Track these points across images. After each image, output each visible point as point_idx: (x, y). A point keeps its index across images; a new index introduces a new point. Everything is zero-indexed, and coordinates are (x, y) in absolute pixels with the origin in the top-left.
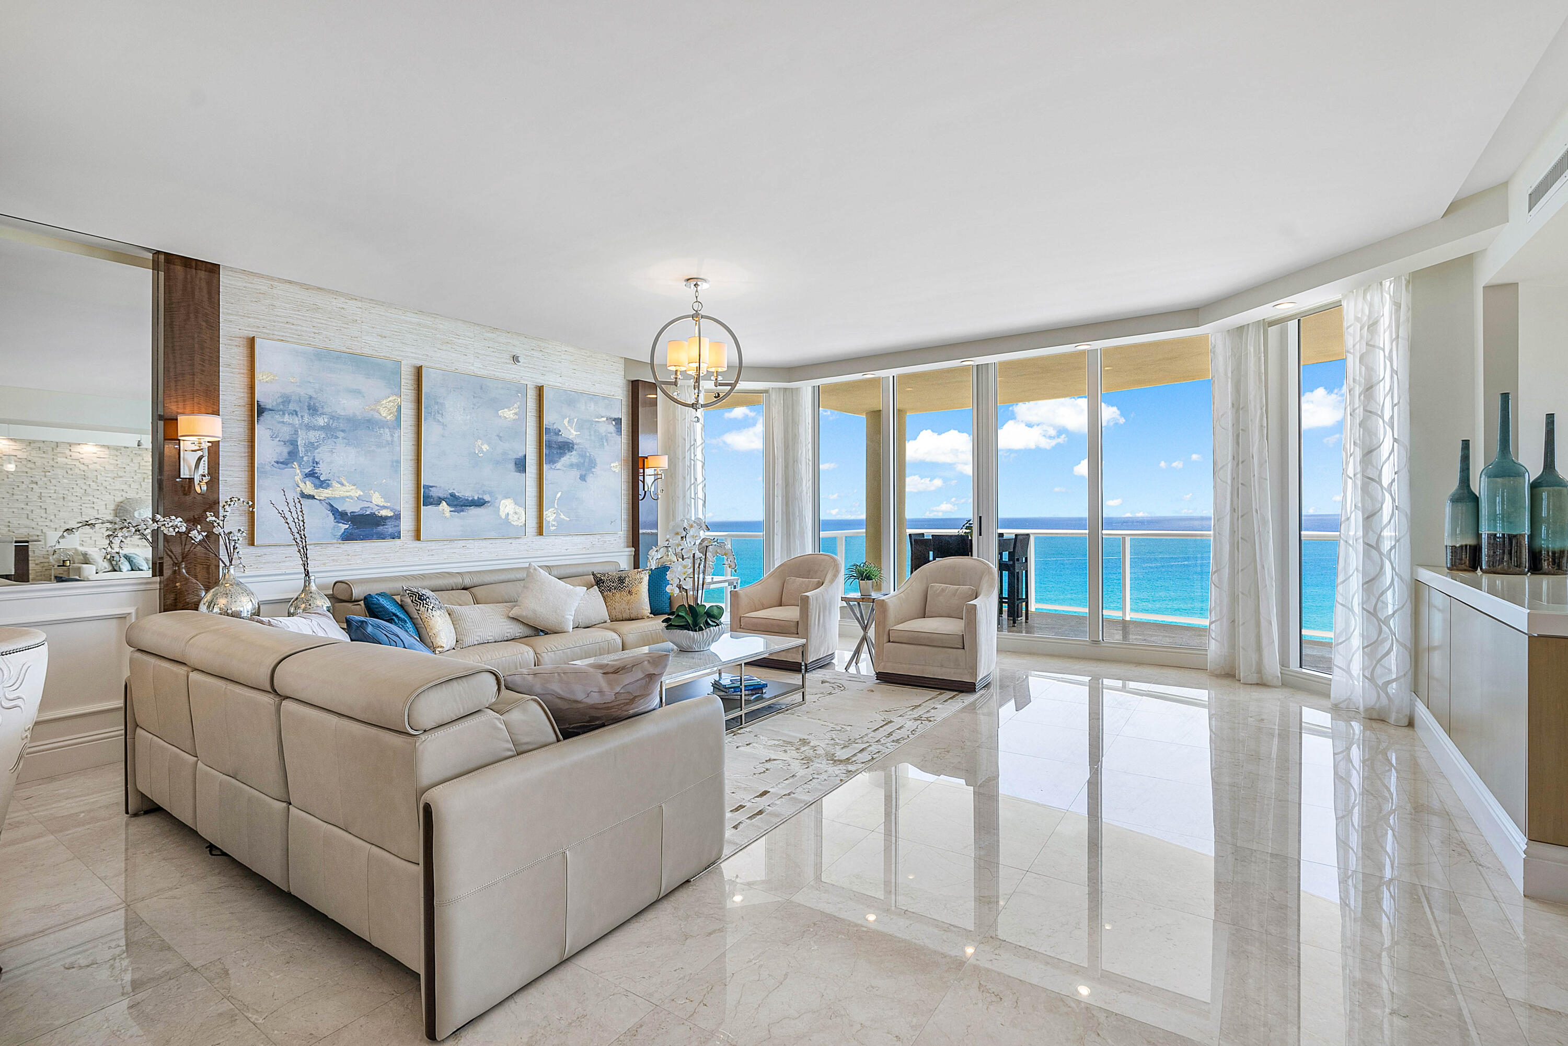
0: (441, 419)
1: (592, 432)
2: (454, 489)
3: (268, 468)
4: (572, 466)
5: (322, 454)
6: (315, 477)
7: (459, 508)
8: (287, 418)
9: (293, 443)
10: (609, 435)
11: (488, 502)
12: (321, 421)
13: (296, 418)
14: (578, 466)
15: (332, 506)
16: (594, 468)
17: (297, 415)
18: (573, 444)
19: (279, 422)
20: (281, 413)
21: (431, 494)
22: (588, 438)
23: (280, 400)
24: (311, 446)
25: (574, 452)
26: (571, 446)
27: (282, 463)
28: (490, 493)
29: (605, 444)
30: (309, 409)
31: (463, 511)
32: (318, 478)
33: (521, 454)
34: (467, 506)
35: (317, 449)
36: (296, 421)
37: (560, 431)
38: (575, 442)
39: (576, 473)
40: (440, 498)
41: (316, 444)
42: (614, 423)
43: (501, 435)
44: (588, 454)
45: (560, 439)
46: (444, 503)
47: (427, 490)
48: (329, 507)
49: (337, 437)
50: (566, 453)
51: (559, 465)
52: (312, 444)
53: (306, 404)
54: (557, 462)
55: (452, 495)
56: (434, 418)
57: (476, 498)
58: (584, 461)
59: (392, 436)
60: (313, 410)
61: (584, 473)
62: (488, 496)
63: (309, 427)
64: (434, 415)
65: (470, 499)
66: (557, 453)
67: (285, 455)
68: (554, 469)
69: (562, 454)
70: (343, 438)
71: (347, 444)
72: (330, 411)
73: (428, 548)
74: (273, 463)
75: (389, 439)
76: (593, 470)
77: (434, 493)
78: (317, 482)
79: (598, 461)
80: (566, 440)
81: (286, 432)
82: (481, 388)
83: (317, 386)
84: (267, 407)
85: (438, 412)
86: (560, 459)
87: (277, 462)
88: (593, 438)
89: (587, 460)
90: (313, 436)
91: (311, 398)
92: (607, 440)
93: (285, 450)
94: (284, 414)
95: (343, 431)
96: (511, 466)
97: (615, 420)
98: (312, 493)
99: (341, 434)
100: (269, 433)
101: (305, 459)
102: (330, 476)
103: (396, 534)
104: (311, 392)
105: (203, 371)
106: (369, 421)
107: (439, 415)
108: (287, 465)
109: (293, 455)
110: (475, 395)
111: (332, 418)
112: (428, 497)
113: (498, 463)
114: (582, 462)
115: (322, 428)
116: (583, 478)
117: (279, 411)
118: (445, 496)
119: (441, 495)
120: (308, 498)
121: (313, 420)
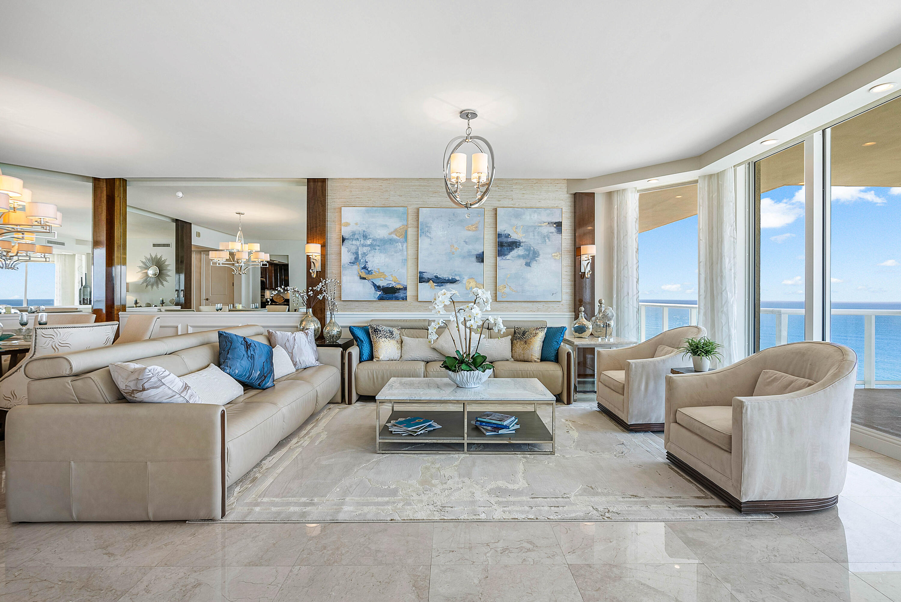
0: (429, 235)
1: (536, 234)
2: (437, 274)
3: (346, 265)
4: (519, 256)
5: (369, 258)
6: (365, 269)
7: (440, 284)
8: (354, 242)
9: (357, 253)
10: (550, 234)
11: (458, 281)
12: (369, 242)
13: (358, 242)
14: (524, 257)
15: (373, 283)
16: (537, 257)
17: (358, 240)
18: (520, 243)
19: (351, 244)
20: (352, 240)
21: (424, 276)
22: (533, 237)
23: (351, 234)
24: (364, 254)
25: (521, 248)
26: (518, 244)
27: (352, 263)
28: (459, 275)
29: (547, 240)
30: (363, 237)
31: (442, 286)
32: (367, 269)
33: (480, 251)
34: (445, 283)
35: (367, 255)
36: (358, 243)
37: (509, 235)
38: (521, 241)
39: (523, 262)
40: (429, 278)
41: (366, 253)
42: (555, 225)
43: (467, 241)
44: (532, 248)
45: (509, 240)
46: (431, 281)
47: (421, 274)
48: (372, 283)
49: (376, 249)
50: (514, 249)
51: (508, 257)
52: (365, 253)
53: (362, 235)
54: (507, 254)
55: (436, 277)
56: (426, 235)
57: (450, 278)
58: (529, 254)
59: (402, 246)
60: (365, 237)
61: (528, 261)
62: (458, 277)
63: (364, 246)
64: (425, 234)
65: (447, 279)
66: (507, 249)
67: (353, 259)
68: (505, 259)
69: (513, 249)
70: (379, 249)
71: (381, 252)
72: (372, 237)
73: (425, 306)
74: (348, 263)
75: (401, 248)
76: (536, 259)
77: (426, 276)
78: (367, 271)
79: (541, 252)
80: (513, 240)
81: (353, 249)
82: (454, 215)
83: (367, 225)
84: (346, 238)
85: (428, 231)
86: (510, 253)
87: (350, 263)
88: (537, 237)
89: (531, 252)
90: (365, 249)
91: (364, 231)
92: (548, 238)
93: (353, 257)
94: (353, 240)
95: (378, 246)
96: (474, 259)
97: (555, 223)
98: (364, 277)
99: (377, 248)
100: (347, 249)
101: (362, 261)
102: (373, 269)
103: (405, 298)
104: (364, 229)
105: (320, 225)
106: (391, 240)
107: (429, 233)
108: (354, 264)
109: (357, 259)
110: (450, 219)
111: (374, 240)
112: (422, 278)
113: (464, 257)
114: (527, 253)
115: (369, 245)
116: (528, 264)
117: (351, 239)
118: (432, 277)
119: (430, 277)
120: (363, 279)
121: (365, 242)
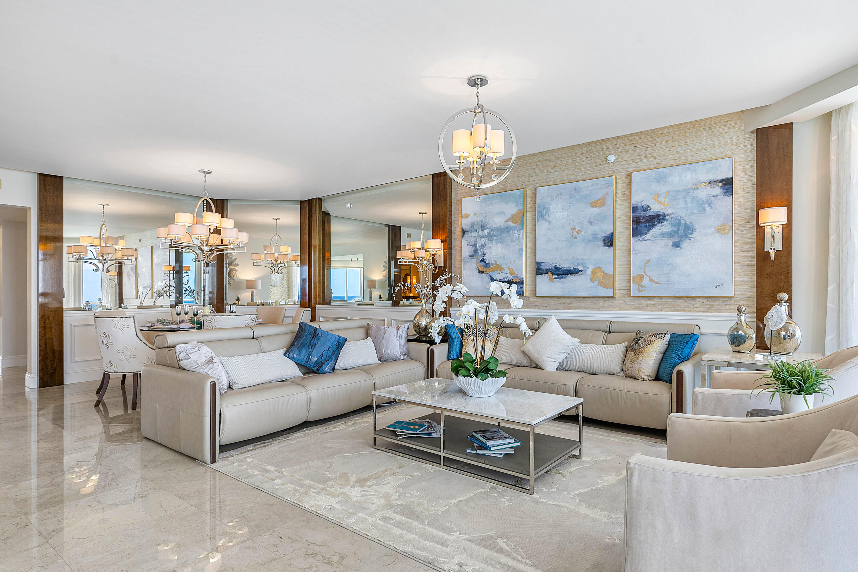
0: (547, 219)
1: (689, 200)
2: (556, 264)
3: (466, 259)
4: (663, 235)
5: (486, 250)
6: (483, 262)
7: (560, 276)
8: (473, 234)
9: (475, 246)
10: (712, 198)
11: (581, 271)
12: (486, 232)
13: (477, 233)
14: (670, 235)
15: (491, 277)
16: (691, 233)
17: (477, 231)
18: (664, 215)
19: (470, 236)
20: (471, 232)
21: (542, 267)
22: (683, 206)
23: (470, 226)
24: (483, 246)
25: (665, 223)
26: (661, 217)
27: (471, 256)
28: (582, 264)
29: (707, 208)
30: (481, 228)
31: (562, 278)
32: (485, 262)
33: (609, 232)
34: (566, 274)
35: (484, 247)
36: (476, 234)
37: (649, 207)
38: (666, 213)
39: (669, 242)
40: (547, 270)
41: (484, 245)
42: (720, 185)
43: (591, 221)
44: (683, 222)
45: (649, 213)
46: (550, 273)
47: (539, 265)
48: (490, 277)
49: (493, 240)
50: (656, 225)
51: (647, 236)
52: (483, 245)
53: (480, 225)
54: (646, 233)
55: (556, 267)
56: (543, 219)
57: (572, 268)
58: (678, 230)
59: (519, 234)
60: (483, 227)
61: (677, 240)
62: (581, 266)
63: (482, 237)
64: (543, 217)
65: (568, 269)
66: (646, 226)
67: (473, 252)
68: (642, 240)
69: (653, 226)
70: (496, 240)
71: (497, 243)
72: (490, 226)
73: (544, 302)
74: (468, 257)
75: (517, 236)
76: (690, 236)
77: (544, 267)
78: (485, 264)
79: (696, 226)
80: (655, 213)
81: (472, 240)
82: (576, 190)
83: (484, 215)
84: (466, 230)
85: (546, 214)
86: (649, 231)
87: (470, 256)
88: (690, 205)
89: (682, 228)
90: (483, 241)
91: (482, 221)
92: (709, 204)
93: (472, 250)
94: (472, 232)
95: (495, 236)
96: (601, 243)
97: (721, 181)
98: (482, 270)
99: (494, 238)
100: (467, 242)
101: (480, 253)
102: (490, 261)
103: (522, 293)
104: (482, 219)
105: (442, 220)
106: (507, 228)
107: (547, 216)
108: (473, 257)
109: (475, 251)
110: (571, 196)
111: (491, 230)
112: (540, 269)
113: (588, 241)
114: (675, 229)
115: (487, 236)
116: (676, 245)
117: (470, 231)
118: (551, 268)
119: (548, 268)
120: (481, 273)
121: (483, 233)
